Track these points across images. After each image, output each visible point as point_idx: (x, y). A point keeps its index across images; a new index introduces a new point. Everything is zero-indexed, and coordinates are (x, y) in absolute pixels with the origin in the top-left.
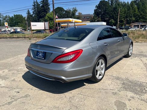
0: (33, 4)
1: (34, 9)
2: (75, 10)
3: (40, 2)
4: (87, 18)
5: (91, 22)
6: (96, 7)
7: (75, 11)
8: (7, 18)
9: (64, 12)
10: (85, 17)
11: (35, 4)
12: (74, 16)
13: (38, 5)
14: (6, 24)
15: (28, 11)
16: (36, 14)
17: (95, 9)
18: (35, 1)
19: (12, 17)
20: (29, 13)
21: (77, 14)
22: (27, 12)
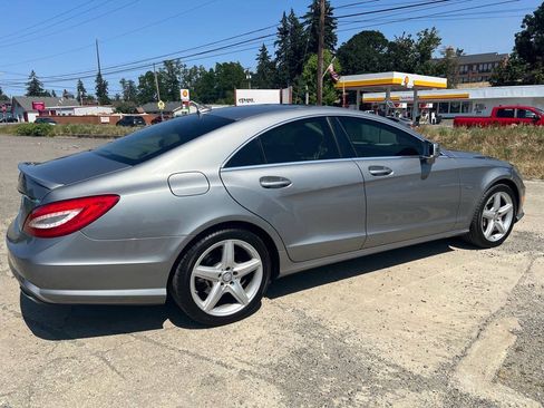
0: (281, 26)
1: (280, 42)
2: (431, 40)
3: (305, 17)
4: (483, 71)
5: (495, 85)
6: (524, 21)
7: (429, 43)
8: (195, 73)
9: (385, 50)
10: (470, 66)
11: (285, 25)
12: (422, 62)
13: (297, 27)
14: (184, 95)
15: (264, 49)
16: (286, 58)
17: (521, 30)
18: (287, 15)
19: (211, 70)
20: (264, 56)
21: (437, 54)
22: (260, 53)
